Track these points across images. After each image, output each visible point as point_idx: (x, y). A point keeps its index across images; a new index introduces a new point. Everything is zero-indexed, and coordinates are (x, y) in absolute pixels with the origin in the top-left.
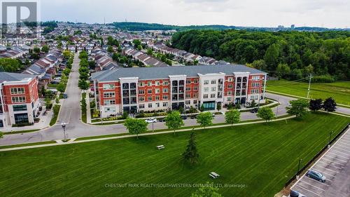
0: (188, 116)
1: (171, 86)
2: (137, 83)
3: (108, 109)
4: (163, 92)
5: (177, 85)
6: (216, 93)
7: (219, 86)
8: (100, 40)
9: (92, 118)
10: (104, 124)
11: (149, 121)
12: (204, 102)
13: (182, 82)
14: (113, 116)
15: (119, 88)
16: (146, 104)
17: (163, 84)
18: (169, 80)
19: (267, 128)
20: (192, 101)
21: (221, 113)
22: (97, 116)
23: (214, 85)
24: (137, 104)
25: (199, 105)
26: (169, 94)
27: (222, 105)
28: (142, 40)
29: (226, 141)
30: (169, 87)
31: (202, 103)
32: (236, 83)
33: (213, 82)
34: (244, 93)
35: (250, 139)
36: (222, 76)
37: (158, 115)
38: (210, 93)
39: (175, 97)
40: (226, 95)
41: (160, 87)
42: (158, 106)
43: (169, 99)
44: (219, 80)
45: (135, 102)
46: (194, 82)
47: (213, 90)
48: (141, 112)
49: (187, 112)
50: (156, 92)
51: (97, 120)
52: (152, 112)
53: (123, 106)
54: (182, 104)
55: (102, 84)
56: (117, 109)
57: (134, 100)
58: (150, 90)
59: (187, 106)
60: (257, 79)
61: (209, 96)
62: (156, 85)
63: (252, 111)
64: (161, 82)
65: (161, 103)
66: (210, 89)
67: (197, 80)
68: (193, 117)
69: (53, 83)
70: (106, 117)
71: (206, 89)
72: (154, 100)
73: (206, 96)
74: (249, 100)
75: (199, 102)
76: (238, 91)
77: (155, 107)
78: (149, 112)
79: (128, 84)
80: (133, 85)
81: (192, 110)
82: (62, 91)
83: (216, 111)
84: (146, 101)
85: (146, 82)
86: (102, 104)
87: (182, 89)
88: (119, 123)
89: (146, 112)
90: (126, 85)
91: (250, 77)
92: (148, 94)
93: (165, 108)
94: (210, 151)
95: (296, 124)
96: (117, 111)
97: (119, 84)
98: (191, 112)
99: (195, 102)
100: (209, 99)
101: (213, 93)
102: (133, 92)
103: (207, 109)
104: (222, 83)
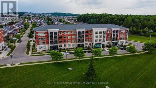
0: (87, 51)
1: (77, 35)
2: (58, 32)
3: (42, 47)
4: (73, 38)
5: (80, 34)
6: (102, 39)
7: (103, 35)
8: (43, 19)
9: (32, 52)
10: (38, 55)
11: (64, 54)
12: (95, 44)
13: (83, 32)
14: (44, 51)
15: (48, 35)
16: (63, 45)
17: (73, 33)
18: (76, 31)
19: (133, 58)
20: (88, 43)
21: (105, 50)
22: (35, 51)
23: (100, 35)
24: (58, 45)
25: (93, 46)
26: (76, 39)
27: (105, 45)
28: (63, 19)
29: (111, 65)
30: (76, 35)
31: (94, 44)
32: (113, 34)
33: (100, 33)
34: (116, 39)
35: (125, 64)
36: (105, 29)
37: (70, 51)
38: (98, 39)
39: (79, 41)
40: (107, 40)
41: (71, 35)
42: (70, 46)
43: (76, 42)
44: (104, 32)
45: (57, 43)
46: (90, 33)
47: (100, 37)
48: (61, 49)
49: (86, 49)
50: (69, 38)
51: (35, 53)
52: (66, 49)
53: (50, 45)
54: (83, 45)
55: (38, 32)
56: (47, 47)
57: (56, 42)
58: (65, 36)
59: (86, 46)
60: (124, 32)
61: (98, 41)
62: (69, 34)
63: (122, 49)
64: (72, 32)
65: (71, 44)
66: (99, 37)
67: (91, 32)
68: (89, 52)
69: (16, 35)
70: (40, 51)
71: (96, 37)
72: (67, 42)
73: (96, 41)
74: (119, 43)
75: (93, 44)
76: (113, 38)
77: (68, 46)
78: (65, 49)
79: (53, 33)
80: (56, 33)
81: (89, 48)
82: (20, 39)
83: (102, 49)
84: (63, 43)
85: (63, 32)
86: (38, 44)
87: (83, 36)
88: (47, 55)
89: (63, 49)
90: (51, 33)
91: (120, 31)
92: (64, 39)
93: (74, 47)
94: (102, 71)
95: (149, 56)
96: (47, 48)
97: (47, 33)
98: (88, 49)
99: (90, 44)
100: (98, 42)
101: (100, 39)
102: (56, 38)
103: (96, 48)
104: (105, 33)
